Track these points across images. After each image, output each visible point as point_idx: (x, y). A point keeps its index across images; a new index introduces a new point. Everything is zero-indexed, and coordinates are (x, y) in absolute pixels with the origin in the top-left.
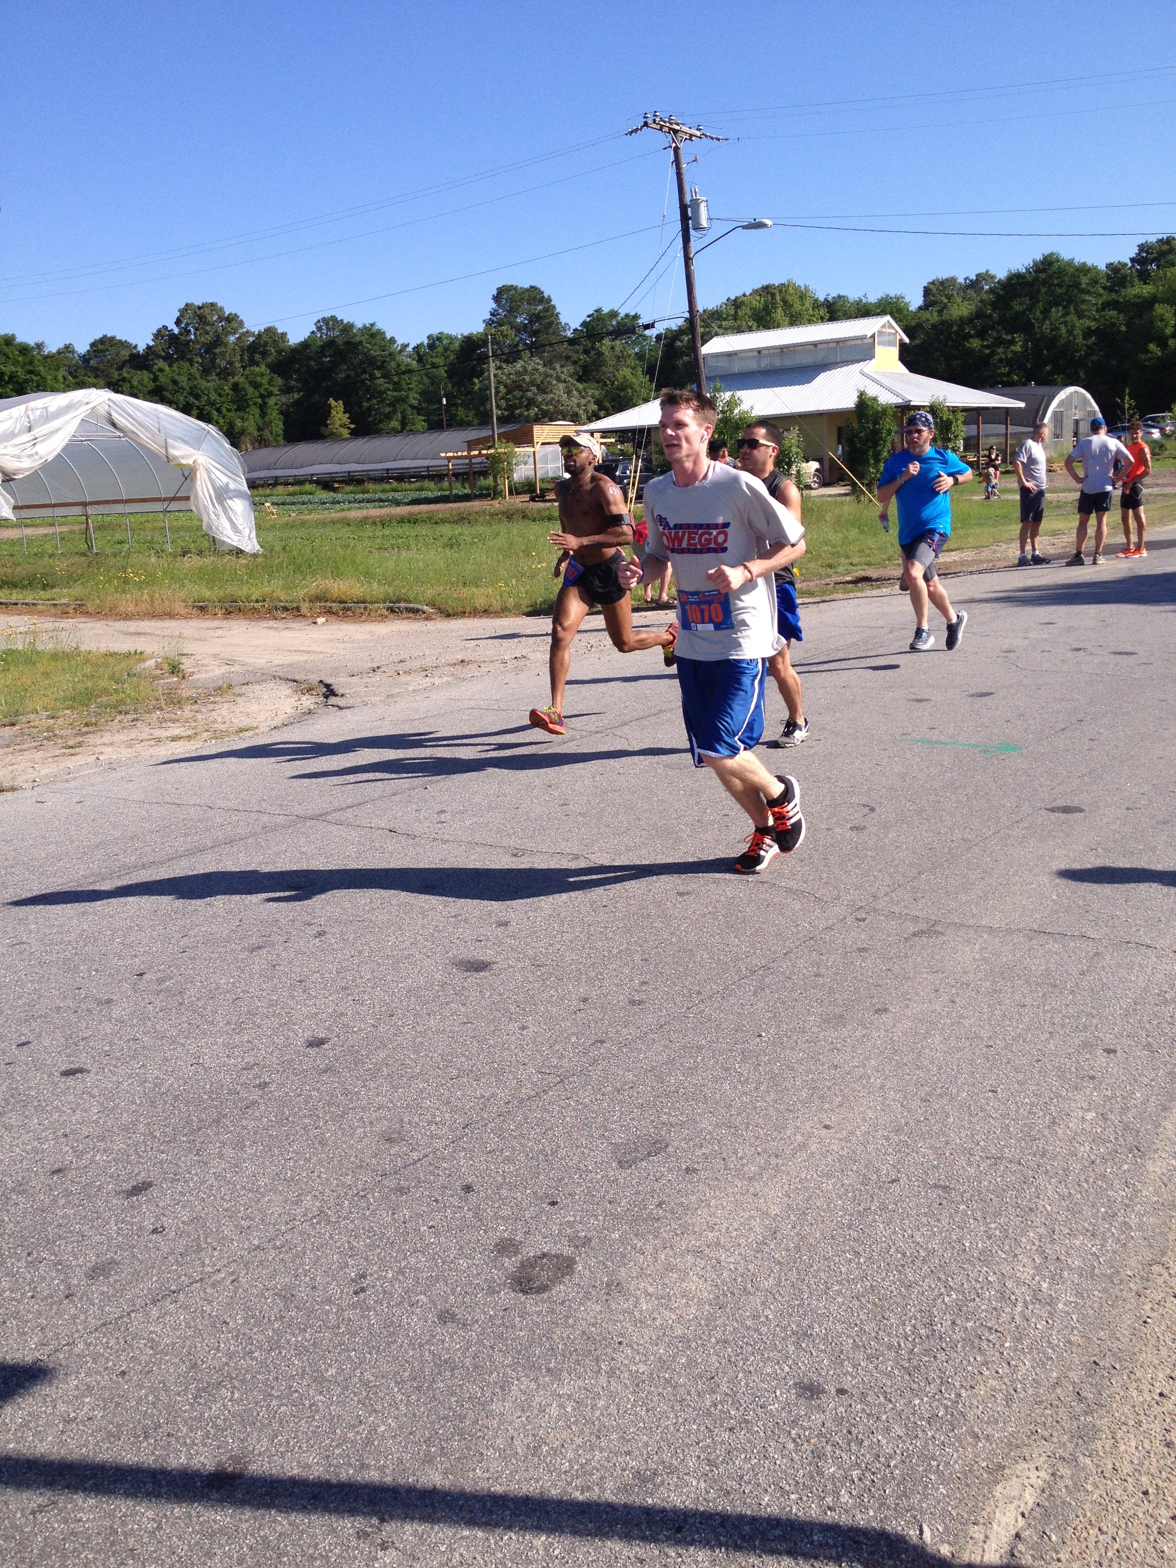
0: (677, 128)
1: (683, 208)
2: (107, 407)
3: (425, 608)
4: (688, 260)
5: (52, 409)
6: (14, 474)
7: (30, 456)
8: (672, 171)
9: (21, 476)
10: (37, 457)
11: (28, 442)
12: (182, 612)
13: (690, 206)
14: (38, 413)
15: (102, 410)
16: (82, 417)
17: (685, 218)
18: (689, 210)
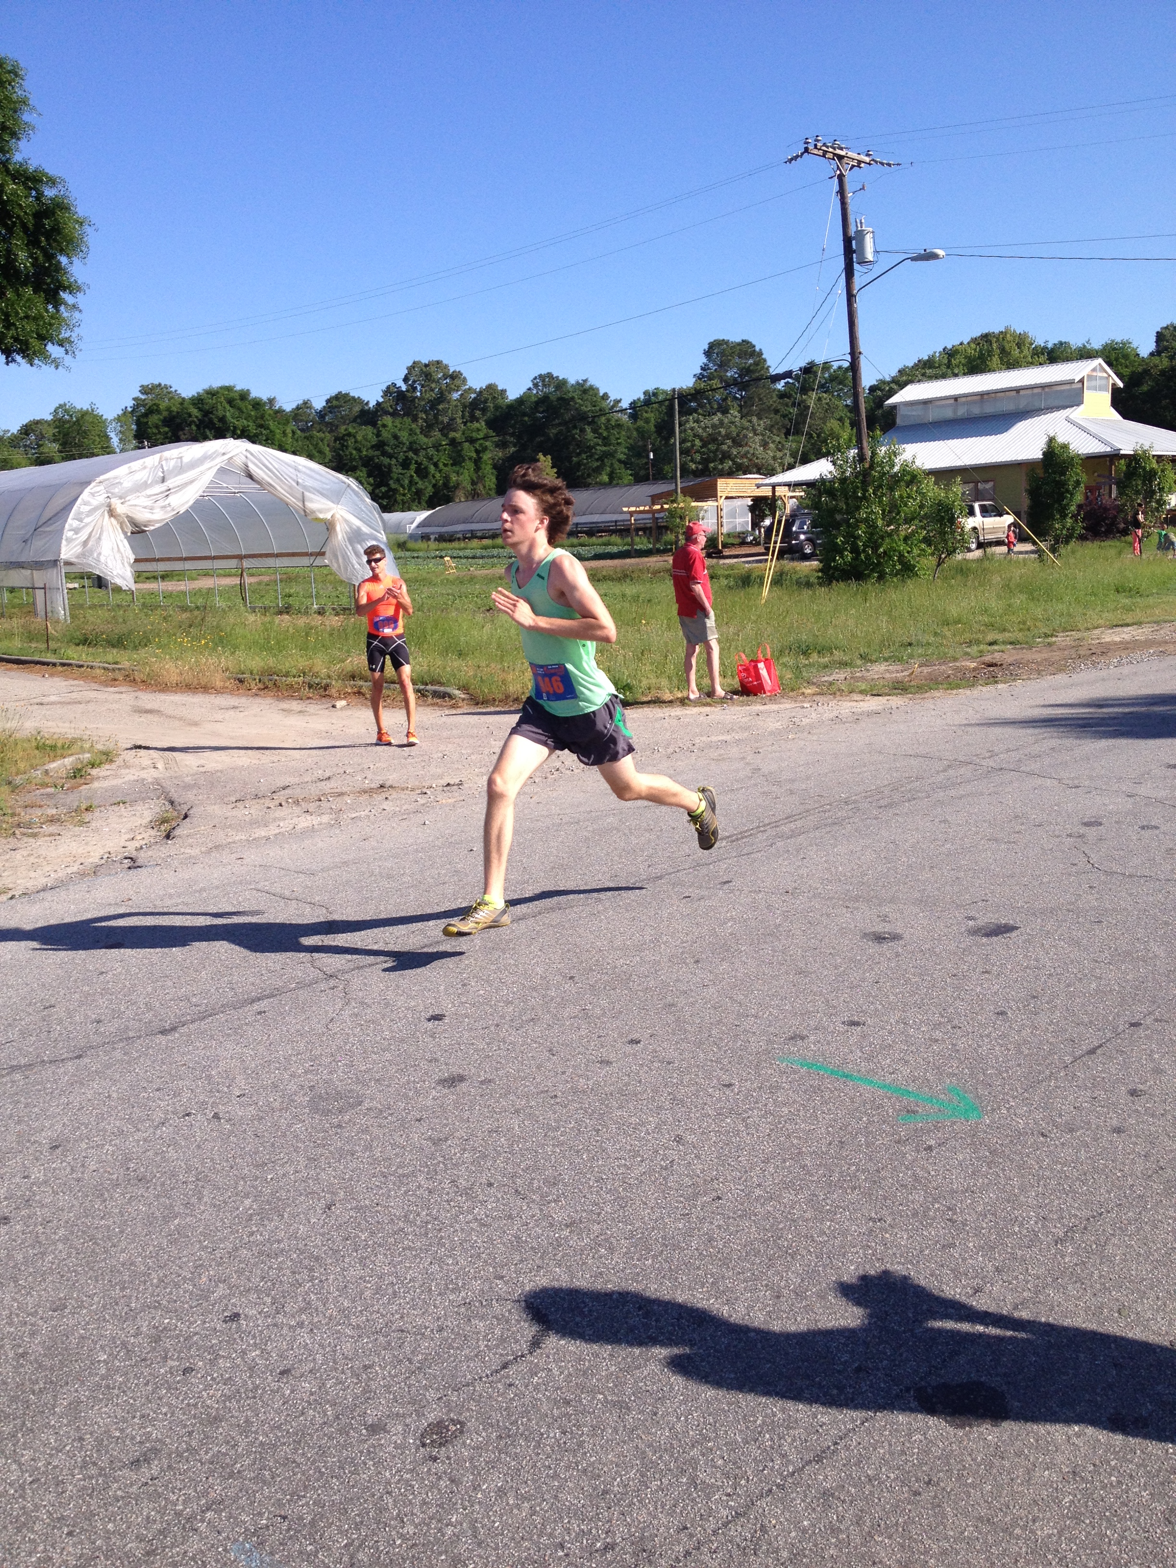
0: (842, 153)
1: (847, 240)
2: (244, 458)
3: (457, 692)
4: (851, 297)
5: (186, 460)
6: (145, 526)
7: (164, 507)
8: (835, 201)
9: (152, 528)
10: (169, 509)
11: (162, 493)
12: (219, 684)
13: (854, 238)
14: (172, 463)
15: (239, 461)
16: (218, 467)
17: (849, 251)
18: (854, 242)
